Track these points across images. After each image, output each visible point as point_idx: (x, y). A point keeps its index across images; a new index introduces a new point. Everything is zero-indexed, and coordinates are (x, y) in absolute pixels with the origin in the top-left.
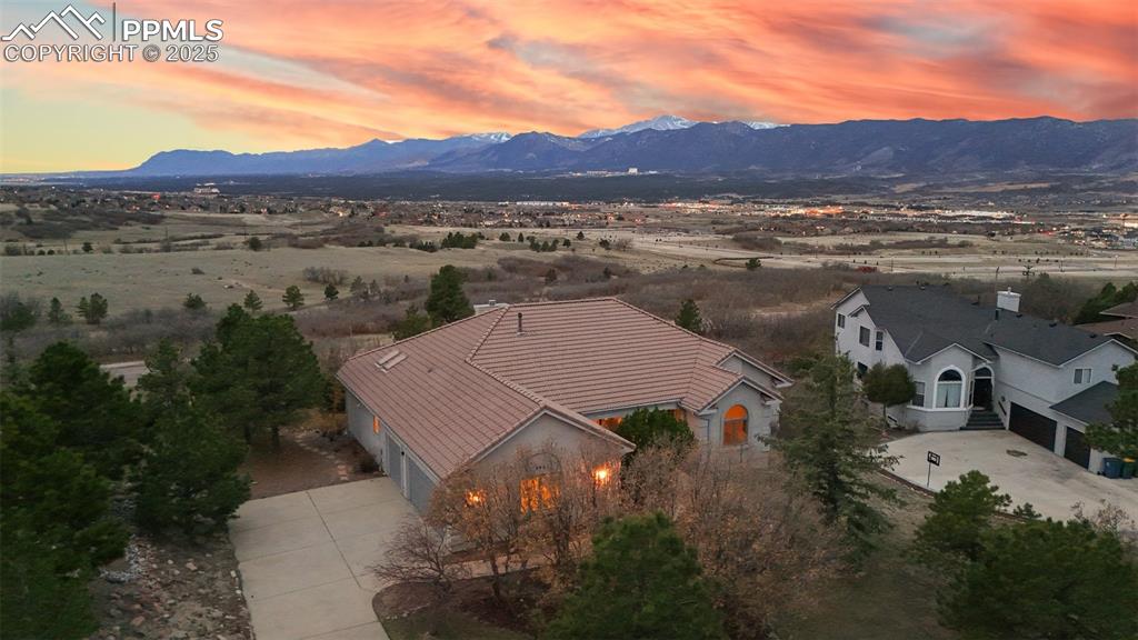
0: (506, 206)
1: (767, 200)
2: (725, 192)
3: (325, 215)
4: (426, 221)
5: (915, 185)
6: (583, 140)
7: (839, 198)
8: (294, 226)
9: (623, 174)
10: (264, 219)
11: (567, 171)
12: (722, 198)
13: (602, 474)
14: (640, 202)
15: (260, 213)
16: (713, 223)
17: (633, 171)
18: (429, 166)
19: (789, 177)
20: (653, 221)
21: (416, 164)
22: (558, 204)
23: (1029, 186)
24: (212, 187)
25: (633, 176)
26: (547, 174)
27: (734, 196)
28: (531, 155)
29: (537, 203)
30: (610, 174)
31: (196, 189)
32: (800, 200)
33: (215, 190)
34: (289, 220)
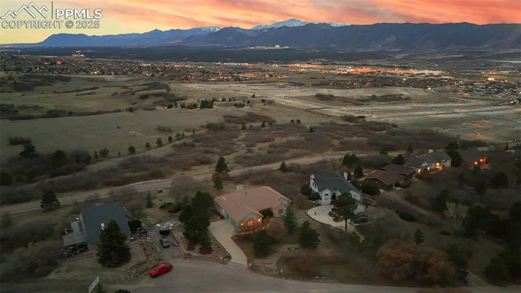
0: (219, 65)
1: (337, 62)
2: (319, 58)
3: (141, 75)
4: (185, 79)
5: (405, 55)
6: (254, 31)
7: (370, 62)
8: (128, 81)
9: (273, 48)
10: (113, 77)
11: (247, 46)
12: (318, 61)
13: (259, 220)
14: (280, 63)
15: (111, 74)
16: (312, 78)
17: (278, 46)
18: (182, 43)
19: (348, 50)
20: (285, 77)
21: (176, 41)
22: (243, 64)
23: (455, 56)
24: (81, 53)
25: (277, 50)
26: (237, 48)
27: (323, 60)
28: (230, 38)
29: (233, 64)
30: (266, 48)
31: (73, 55)
32: (352, 63)
33: (82, 56)
34: (125, 78)
